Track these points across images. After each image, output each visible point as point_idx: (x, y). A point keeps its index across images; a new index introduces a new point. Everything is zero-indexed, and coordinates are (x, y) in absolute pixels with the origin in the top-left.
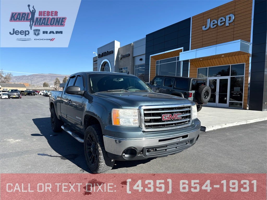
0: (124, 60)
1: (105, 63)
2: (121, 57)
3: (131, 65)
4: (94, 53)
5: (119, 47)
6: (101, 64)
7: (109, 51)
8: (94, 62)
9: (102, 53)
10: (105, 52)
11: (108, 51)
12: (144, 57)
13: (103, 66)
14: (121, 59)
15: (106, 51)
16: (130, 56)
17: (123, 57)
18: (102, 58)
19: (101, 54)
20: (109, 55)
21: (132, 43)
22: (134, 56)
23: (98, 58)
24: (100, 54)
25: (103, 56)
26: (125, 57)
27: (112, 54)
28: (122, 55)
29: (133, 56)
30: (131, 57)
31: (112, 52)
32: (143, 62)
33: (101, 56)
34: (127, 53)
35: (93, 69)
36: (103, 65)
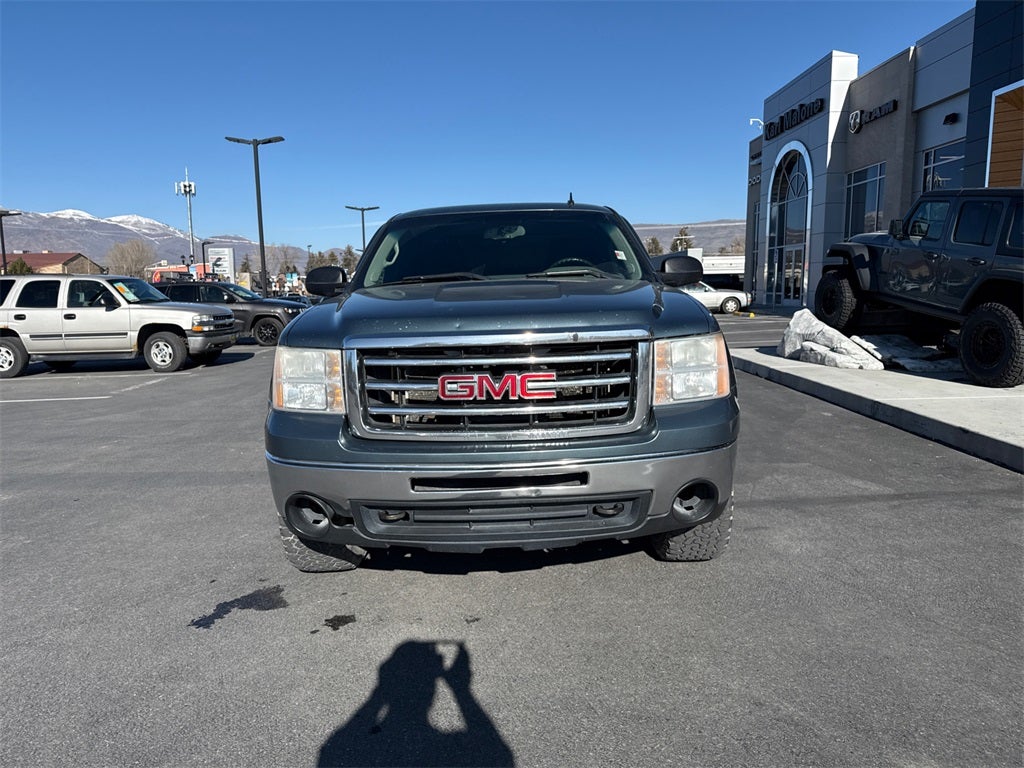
0: (871, 131)
1: (792, 159)
2: (858, 120)
3: (900, 150)
4: (751, 123)
5: (854, 76)
6: (774, 164)
7: (807, 102)
8: (752, 158)
9: (782, 118)
10: (793, 111)
11: (802, 106)
12: (962, 107)
13: (784, 170)
14: (857, 132)
15: (796, 107)
16: (898, 112)
17: (870, 118)
18: (780, 137)
19: (776, 120)
20: (808, 121)
21: (912, 48)
22: (919, 106)
23: (765, 143)
24: (771, 124)
25: (782, 131)
26: (876, 118)
27: (821, 114)
28: (862, 112)
29: (912, 108)
30: (902, 113)
31: (822, 105)
32: (960, 131)
33: (775, 130)
34: (888, 99)
35: (749, 187)
36: (784, 166)
